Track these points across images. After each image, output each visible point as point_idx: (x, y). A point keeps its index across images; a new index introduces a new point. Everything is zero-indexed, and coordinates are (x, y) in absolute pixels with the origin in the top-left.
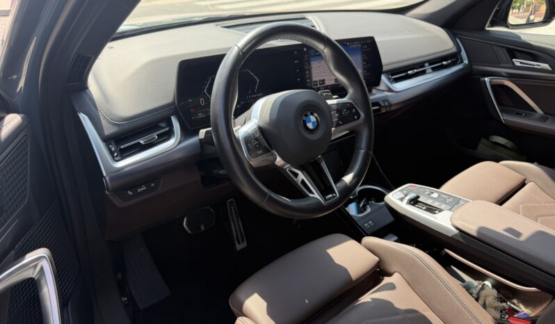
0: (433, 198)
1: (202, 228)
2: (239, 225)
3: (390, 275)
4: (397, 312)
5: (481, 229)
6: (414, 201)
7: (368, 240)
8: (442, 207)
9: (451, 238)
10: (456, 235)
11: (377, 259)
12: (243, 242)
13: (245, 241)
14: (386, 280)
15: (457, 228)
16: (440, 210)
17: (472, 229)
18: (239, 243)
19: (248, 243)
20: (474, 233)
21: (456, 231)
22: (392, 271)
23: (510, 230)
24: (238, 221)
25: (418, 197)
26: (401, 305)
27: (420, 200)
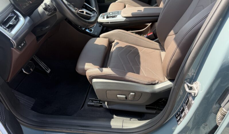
0: (111, 14)
1: (32, 70)
2: (43, 64)
3: (114, 41)
4: (123, 48)
5: (132, 14)
6: (108, 17)
7: (101, 36)
8: (116, 15)
9: (125, 21)
10: (125, 19)
11: (108, 39)
12: (48, 69)
13: (49, 69)
14: (113, 44)
15: (125, 17)
16: (116, 16)
17: (130, 15)
18: (48, 70)
19: (50, 69)
20: (131, 16)
21: (125, 18)
22: (114, 40)
23: (138, 11)
24: (42, 63)
25: (107, 16)
26: (123, 46)
27: (108, 16)
